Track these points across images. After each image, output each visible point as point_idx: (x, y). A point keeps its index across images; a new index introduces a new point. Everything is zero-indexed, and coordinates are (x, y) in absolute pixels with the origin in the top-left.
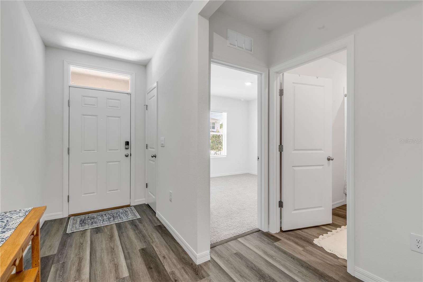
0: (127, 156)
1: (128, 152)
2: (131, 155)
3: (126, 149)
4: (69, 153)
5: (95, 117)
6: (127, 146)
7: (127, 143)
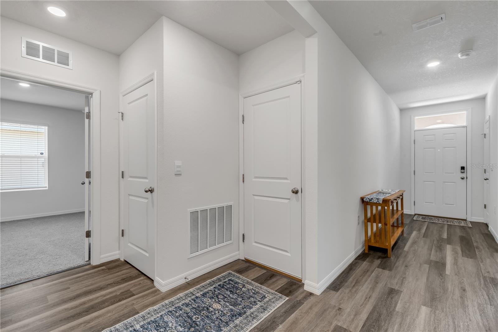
0: (463, 179)
1: (464, 175)
2: (467, 178)
3: (462, 172)
4: (414, 174)
5: (433, 149)
6: (462, 171)
7: (463, 168)
